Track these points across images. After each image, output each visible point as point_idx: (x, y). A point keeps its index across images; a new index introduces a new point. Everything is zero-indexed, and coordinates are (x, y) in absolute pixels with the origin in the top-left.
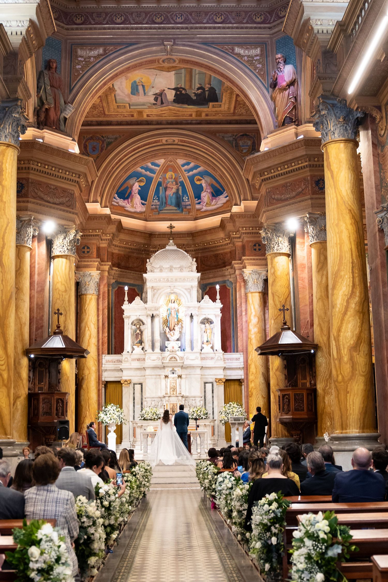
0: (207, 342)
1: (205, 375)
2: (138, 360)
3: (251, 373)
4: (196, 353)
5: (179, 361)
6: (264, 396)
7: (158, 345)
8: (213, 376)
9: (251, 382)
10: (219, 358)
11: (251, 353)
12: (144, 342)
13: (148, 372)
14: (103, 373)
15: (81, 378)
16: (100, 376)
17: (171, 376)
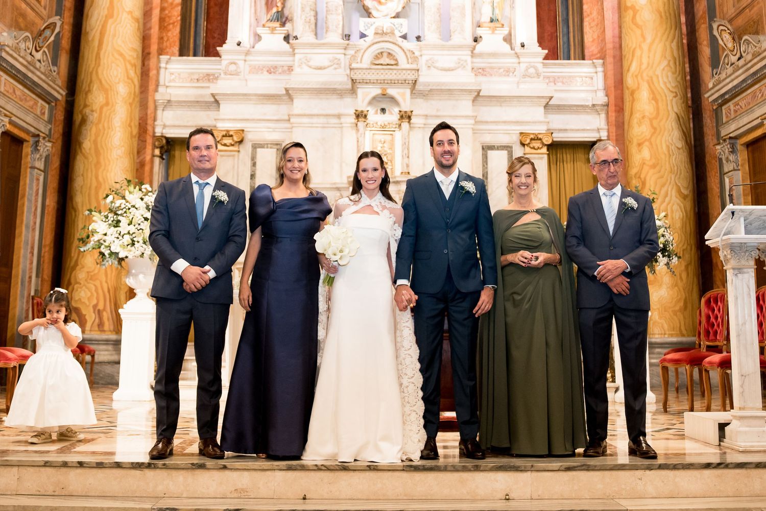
0: (492, 21)
1: (487, 122)
2: (269, 72)
3: (637, 116)
4: (460, 47)
5: (403, 63)
6: (685, 192)
7: (336, 21)
8: (514, 127)
9: (639, 145)
10: (532, 70)
11: (638, 53)
12: (291, 20)
13: (300, 104)
14: (159, 112)
15: (77, 118)
16: (150, 122)
17: (374, 117)
